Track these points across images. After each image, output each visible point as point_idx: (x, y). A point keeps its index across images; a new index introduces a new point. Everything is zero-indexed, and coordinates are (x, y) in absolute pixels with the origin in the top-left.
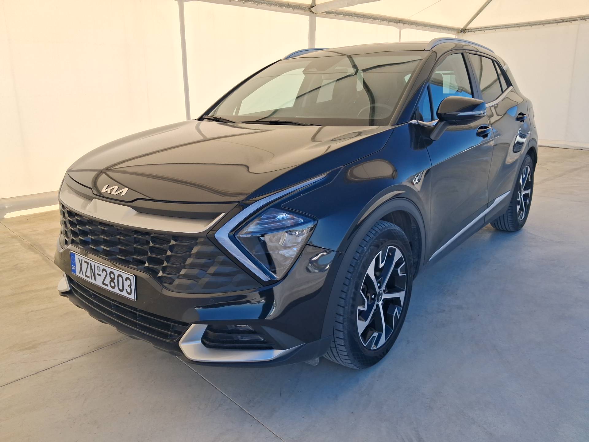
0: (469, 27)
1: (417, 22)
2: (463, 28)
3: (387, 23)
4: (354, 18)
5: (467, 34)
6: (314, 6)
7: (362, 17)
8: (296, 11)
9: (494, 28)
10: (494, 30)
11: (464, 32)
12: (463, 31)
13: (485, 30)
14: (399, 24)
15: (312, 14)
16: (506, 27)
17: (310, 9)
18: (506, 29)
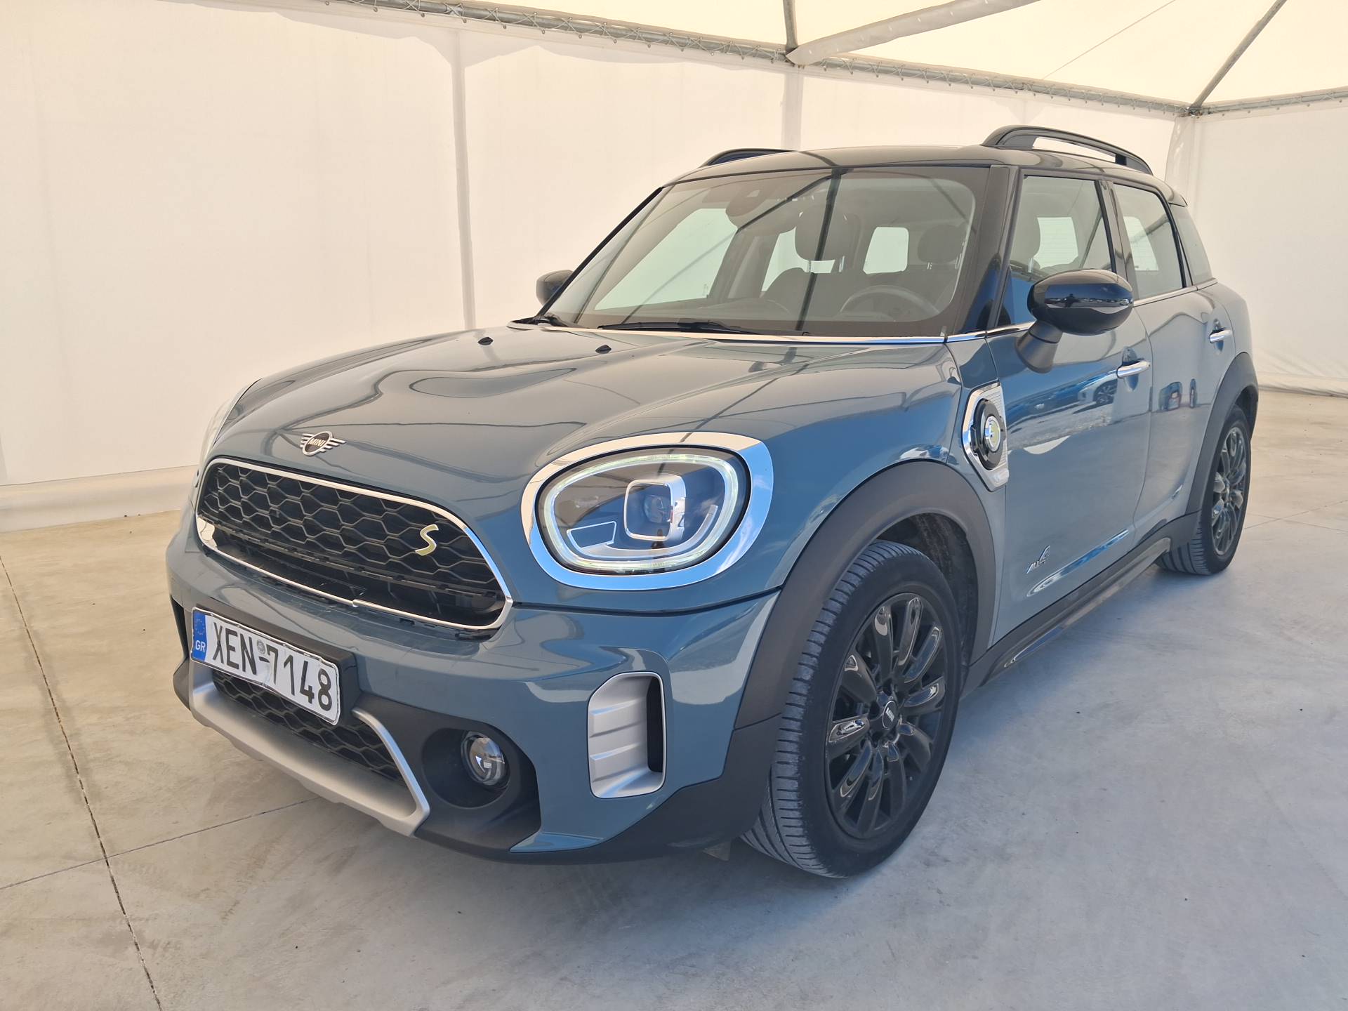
0: (1209, 100)
1: (1071, 88)
2: (1194, 104)
3: (989, 90)
4: (902, 79)
5: (1205, 118)
6: (795, 49)
7: (922, 77)
8: (748, 60)
9: (1272, 103)
10: (1274, 109)
11: (1196, 115)
12: (1196, 110)
13: (1249, 108)
14: (1020, 93)
15: (793, 68)
16: (1303, 99)
17: (787, 54)
18: (1304, 106)
